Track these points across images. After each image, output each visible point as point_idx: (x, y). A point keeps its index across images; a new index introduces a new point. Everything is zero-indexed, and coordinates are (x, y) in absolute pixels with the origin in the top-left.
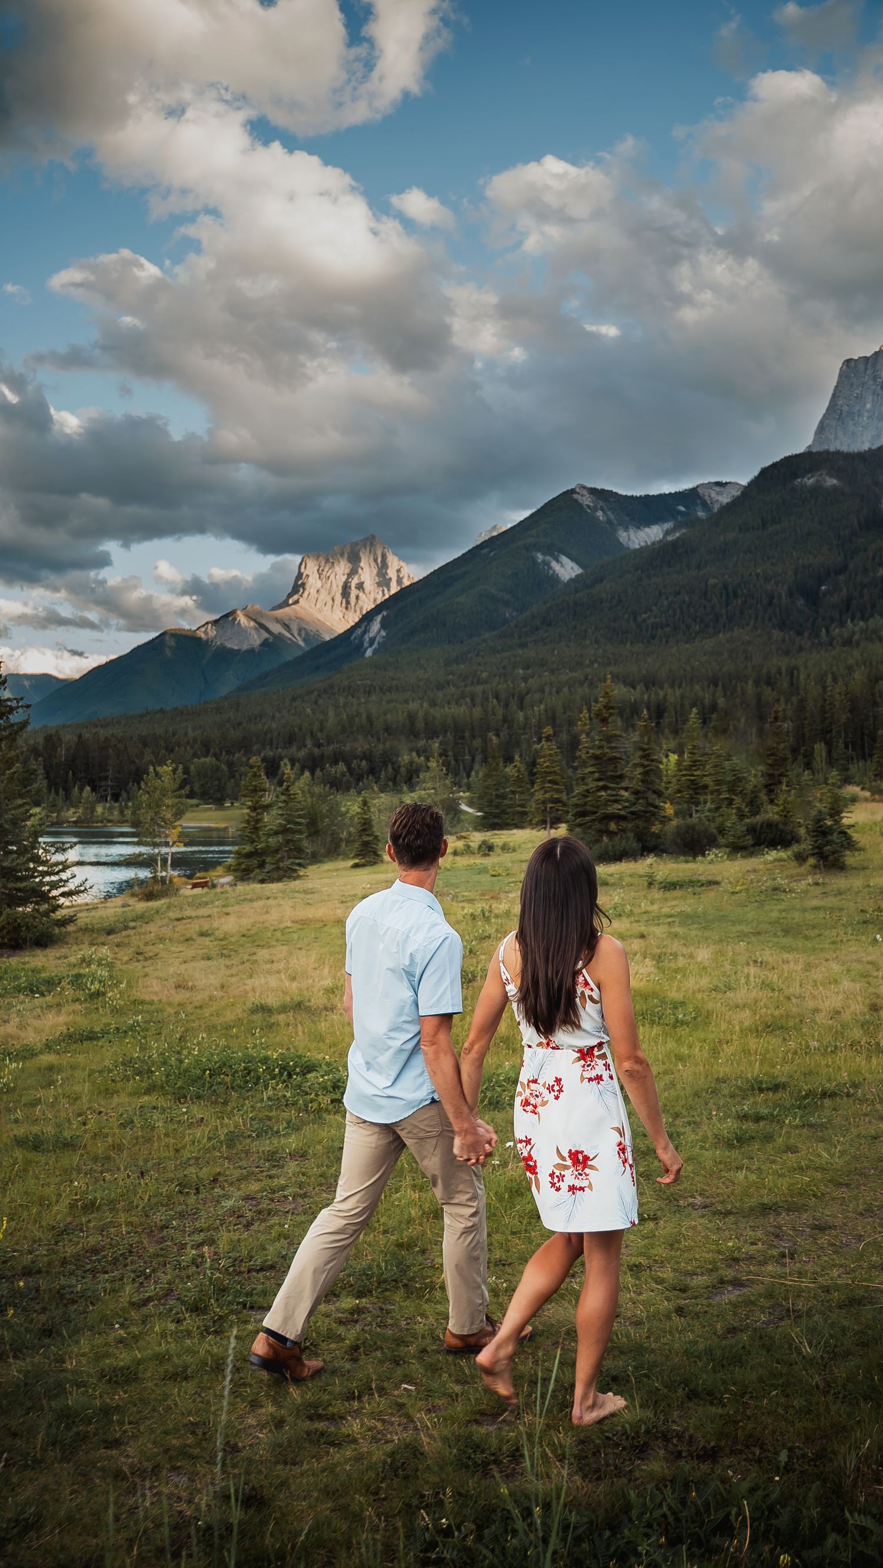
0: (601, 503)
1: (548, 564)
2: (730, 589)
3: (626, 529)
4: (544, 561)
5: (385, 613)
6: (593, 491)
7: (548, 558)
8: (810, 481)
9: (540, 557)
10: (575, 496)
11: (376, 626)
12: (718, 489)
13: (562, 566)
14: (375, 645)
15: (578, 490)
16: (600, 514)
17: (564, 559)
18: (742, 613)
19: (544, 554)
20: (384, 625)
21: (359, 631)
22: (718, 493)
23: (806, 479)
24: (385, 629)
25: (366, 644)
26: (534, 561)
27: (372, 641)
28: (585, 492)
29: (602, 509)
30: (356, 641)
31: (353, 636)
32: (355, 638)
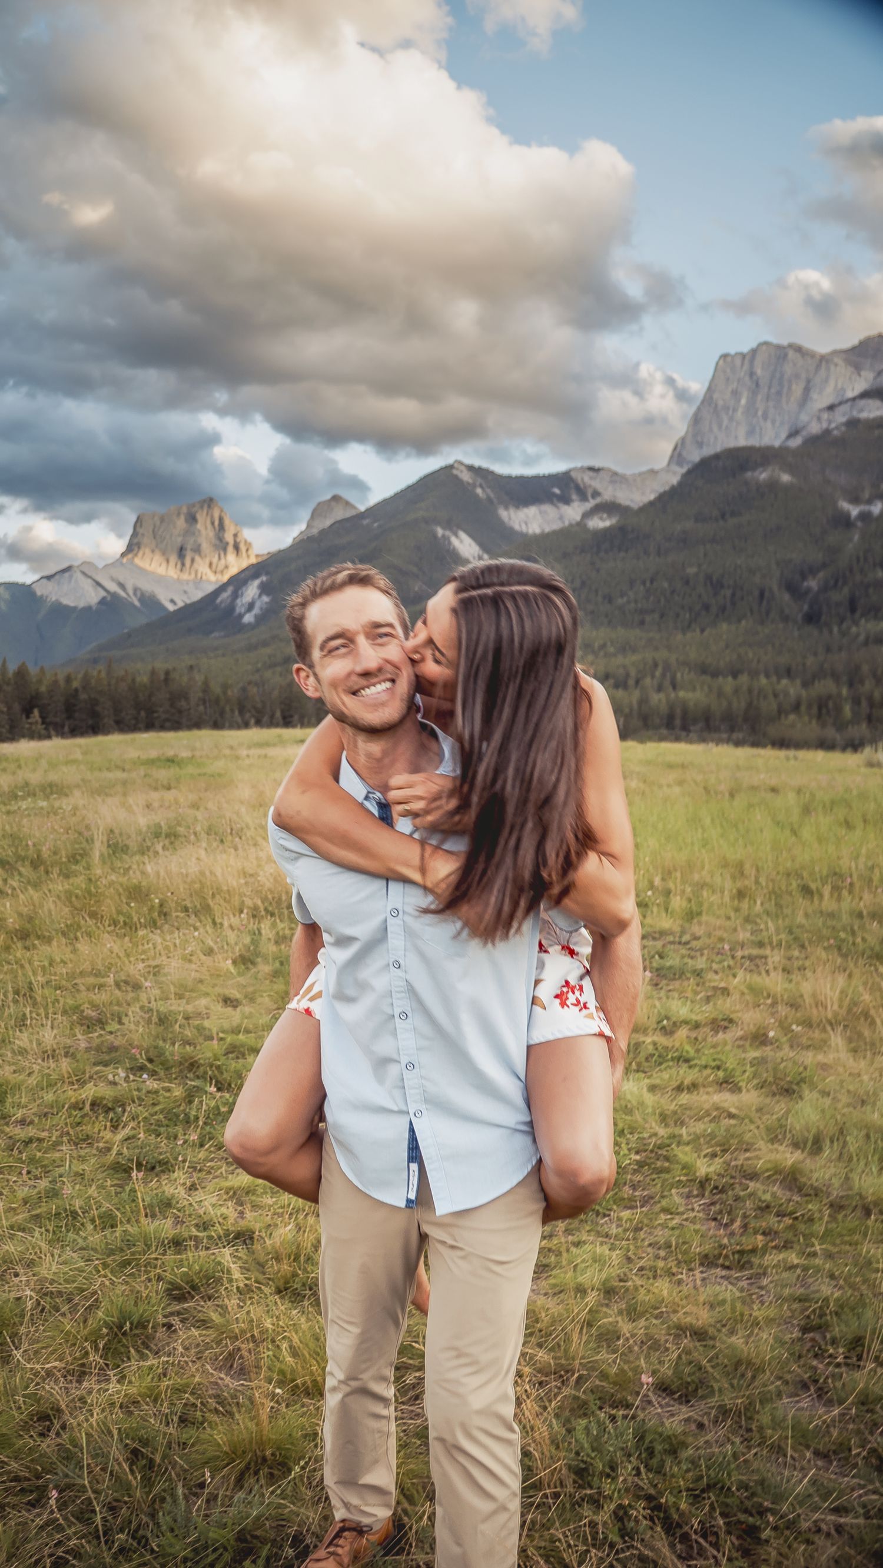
0: (479, 481)
1: (448, 539)
2: (714, 579)
3: (506, 508)
4: (443, 536)
5: (264, 578)
6: (471, 468)
7: (448, 533)
8: (763, 476)
9: (440, 532)
10: (455, 472)
11: (252, 591)
12: (591, 474)
13: (461, 541)
14: (256, 610)
15: (456, 465)
16: (479, 491)
17: (462, 535)
18: (733, 604)
19: (444, 528)
20: (264, 589)
21: (225, 595)
22: (591, 478)
23: (756, 474)
24: (268, 595)
25: (240, 608)
26: (435, 536)
27: (251, 606)
28: (463, 468)
29: (481, 486)
30: (223, 605)
31: (218, 601)
32: (221, 602)
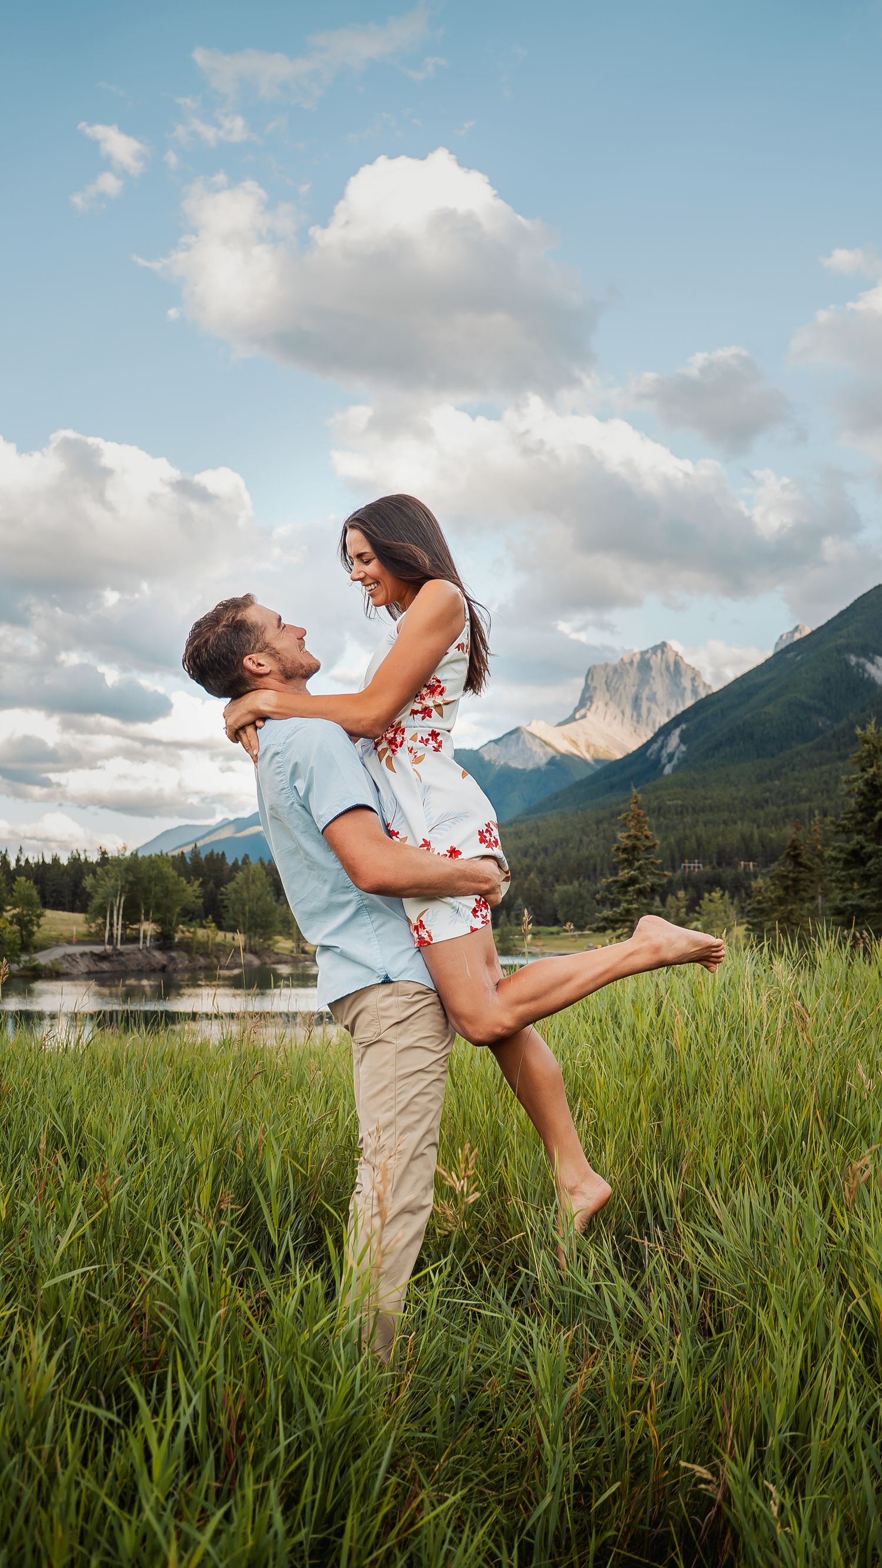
1: (862, 667)
4: (858, 664)
5: (684, 726)
7: (862, 660)
9: (853, 660)
11: (674, 740)
13: (878, 668)
14: (675, 761)
19: (858, 656)
20: (683, 739)
21: (655, 746)
24: (685, 744)
25: (664, 760)
26: (847, 664)
27: (671, 756)
30: (653, 757)
31: (648, 754)
32: (651, 754)
